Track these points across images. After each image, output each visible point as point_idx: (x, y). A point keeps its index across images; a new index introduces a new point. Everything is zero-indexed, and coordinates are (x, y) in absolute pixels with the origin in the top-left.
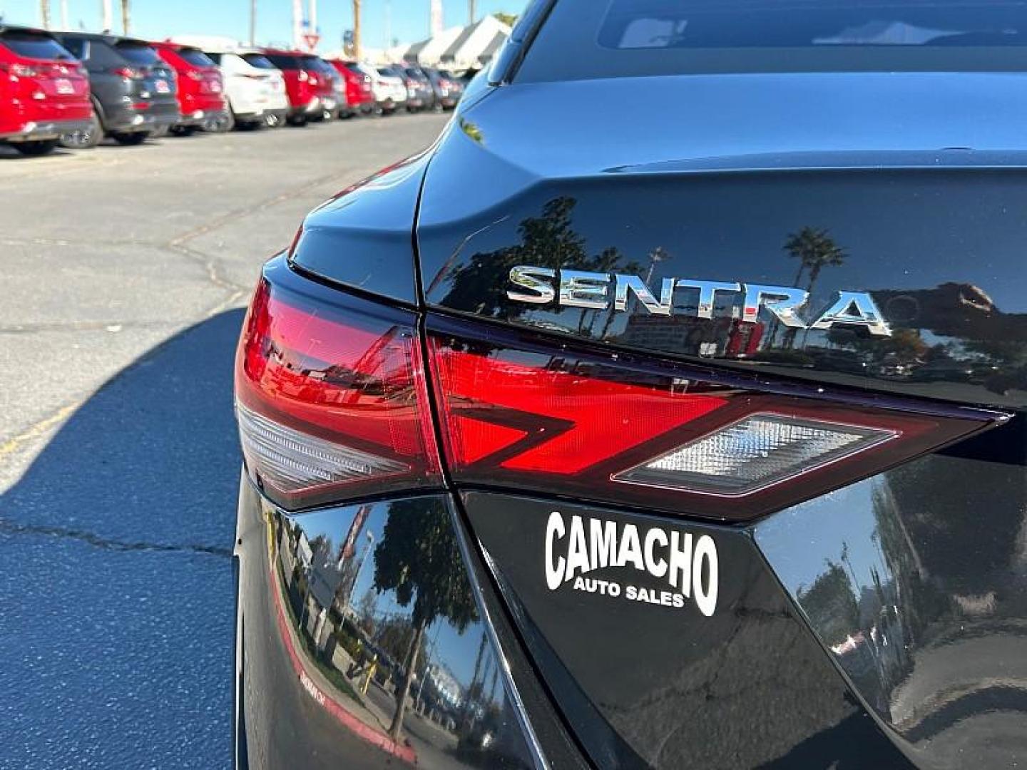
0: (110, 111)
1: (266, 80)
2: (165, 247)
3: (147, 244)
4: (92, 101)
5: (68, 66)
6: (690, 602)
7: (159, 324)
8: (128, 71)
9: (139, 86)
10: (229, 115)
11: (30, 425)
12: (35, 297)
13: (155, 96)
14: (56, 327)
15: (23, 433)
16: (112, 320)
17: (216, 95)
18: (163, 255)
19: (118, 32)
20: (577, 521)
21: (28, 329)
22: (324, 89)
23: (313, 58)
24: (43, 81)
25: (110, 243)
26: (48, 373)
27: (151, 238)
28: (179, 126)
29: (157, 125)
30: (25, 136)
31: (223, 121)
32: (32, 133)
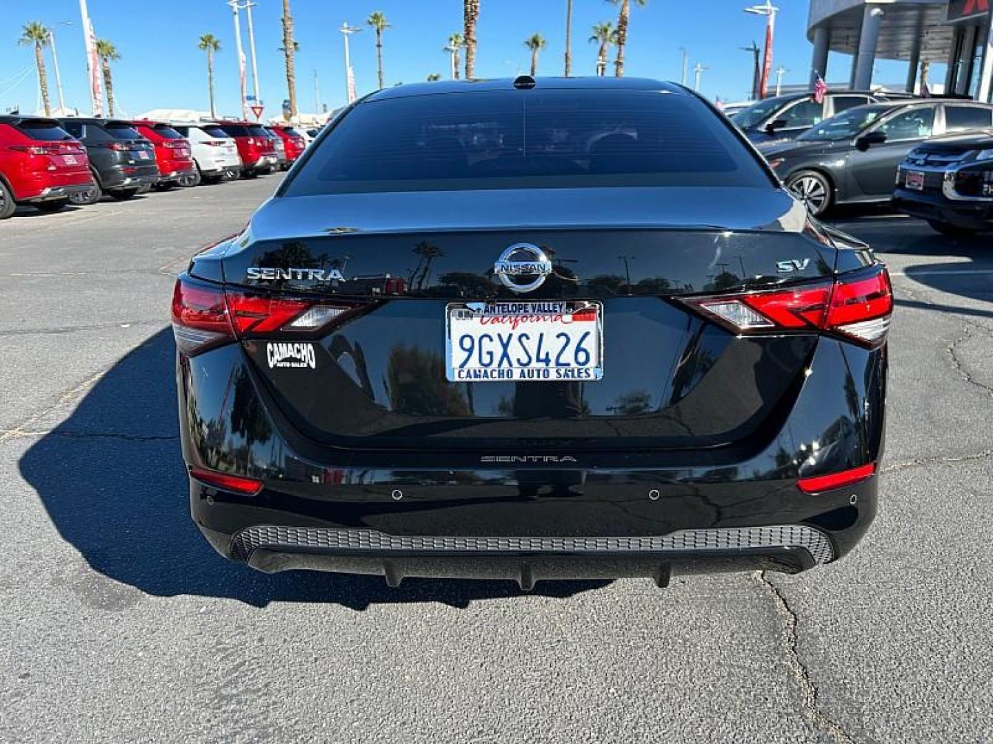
0: (105, 175)
1: (223, 145)
2: (155, 272)
3: (142, 271)
4: (91, 169)
5: (72, 145)
6: (308, 364)
7: (154, 322)
8: (117, 146)
9: (126, 156)
10: (197, 173)
11: (78, 384)
12: (69, 310)
13: (139, 162)
14: (86, 327)
15: (73, 389)
16: (124, 322)
17: (186, 158)
18: (153, 277)
19: (105, 116)
20: (275, 345)
21: (66, 330)
22: (269, 149)
23: (259, 126)
24: (54, 158)
25: (116, 272)
26: (85, 355)
27: (145, 267)
28: (159, 183)
29: (142, 184)
30: (43, 198)
31: (193, 177)
32: (48, 196)
